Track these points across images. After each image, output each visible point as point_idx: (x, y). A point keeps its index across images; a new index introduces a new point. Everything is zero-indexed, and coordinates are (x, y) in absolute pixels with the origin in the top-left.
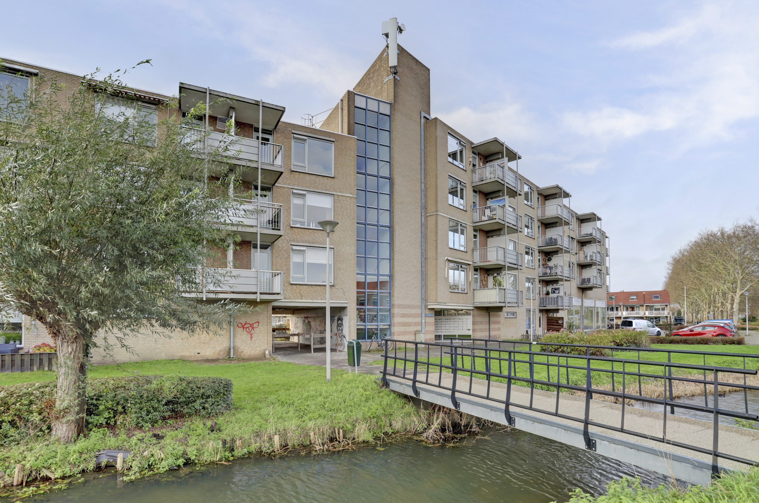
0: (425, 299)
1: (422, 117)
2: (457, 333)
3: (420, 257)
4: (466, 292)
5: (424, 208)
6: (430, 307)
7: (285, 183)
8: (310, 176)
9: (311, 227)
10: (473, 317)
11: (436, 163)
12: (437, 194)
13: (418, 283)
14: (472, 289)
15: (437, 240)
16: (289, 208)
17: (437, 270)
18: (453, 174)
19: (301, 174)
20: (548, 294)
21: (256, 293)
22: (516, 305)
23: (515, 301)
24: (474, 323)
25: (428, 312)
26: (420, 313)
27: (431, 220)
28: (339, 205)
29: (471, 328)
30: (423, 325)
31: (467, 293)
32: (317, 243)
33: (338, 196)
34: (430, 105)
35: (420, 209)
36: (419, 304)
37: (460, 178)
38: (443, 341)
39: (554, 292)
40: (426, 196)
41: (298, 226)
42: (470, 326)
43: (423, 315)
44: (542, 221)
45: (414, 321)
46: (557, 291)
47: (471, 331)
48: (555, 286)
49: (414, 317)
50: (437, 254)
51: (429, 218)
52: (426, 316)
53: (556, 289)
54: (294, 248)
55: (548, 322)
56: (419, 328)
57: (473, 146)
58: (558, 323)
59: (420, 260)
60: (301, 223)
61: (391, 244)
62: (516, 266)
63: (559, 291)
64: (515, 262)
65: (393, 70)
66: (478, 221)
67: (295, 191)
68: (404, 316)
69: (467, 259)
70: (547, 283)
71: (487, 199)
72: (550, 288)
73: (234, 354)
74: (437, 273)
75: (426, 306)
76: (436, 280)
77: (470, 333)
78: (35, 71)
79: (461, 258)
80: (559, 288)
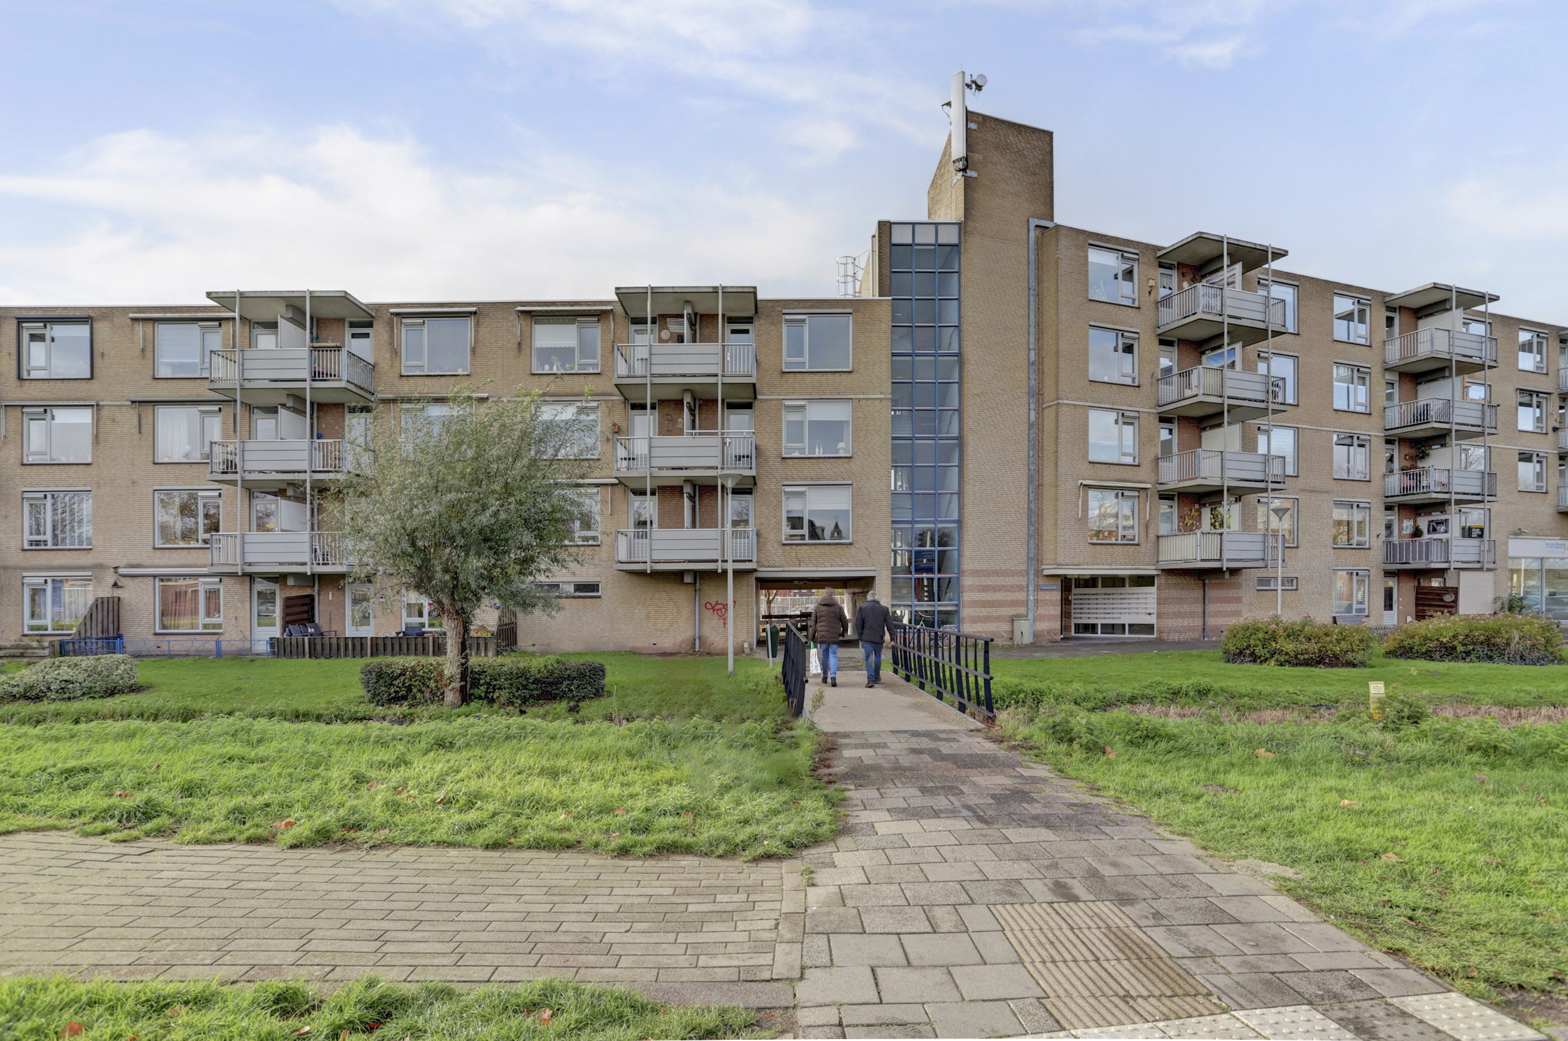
0: (1036, 559)
1: (1032, 227)
2: (1126, 620)
3: (1025, 484)
4: (1136, 542)
5: (1037, 395)
6: (1046, 572)
7: (772, 393)
8: (812, 376)
9: (817, 455)
10: (1158, 589)
11: (1057, 309)
12: (1057, 368)
13: (1021, 528)
14: (1152, 536)
15: (1057, 452)
16: (780, 430)
17: (1056, 505)
18: (1103, 322)
19: (798, 376)
20: (1417, 533)
21: (716, 561)
22: (1260, 564)
23: (1259, 555)
24: (1160, 601)
25: (1042, 582)
26: (1024, 583)
27: (1049, 415)
28: (860, 414)
29: (1155, 611)
30: (1031, 605)
31: (1138, 545)
32: (824, 478)
33: (859, 400)
34: (1052, 201)
35: (1026, 399)
36: (1024, 567)
37: (1121, 324)
38: (1127, 635)
39: (1435, 530)
40: (1040, 372)
41: (796, 455)
42: (1153, 607)
43: (1031, 588)
44: (1402, 369)
45: (1009, 598)
46: (1442, 528)
47: (1155, 616)
48: (1437, 516)
49: (1009, 591)
50: (1056, 476)
51: (1046, 412)
52: (1038, 588)
53: (1439, 523)
54: (787, 489)
55: (1417, 599)
56: (1022, 610)
57: (1159, 254)
58: (1442, 600)
59: (1025, 489)
60: (802, 450)
61: (961, 467)
62: (1262, 485)
63: (1447, 526)
64: (1260, 476)
65: (960, 165)
66: (1175, 398)
67: (787, 403)
68: (985, 589)
69: (1140, 478)
70: (1417, 509)
71: (1203, 353)
72: (1423, 523)
73: (700, 647)
74: (1056, 512)
75: (1038, 572)
76: (1056, 524)
77: (1152, 620)
78: (473, 309)
79: (1122, 477)
80: (1446, 521)
